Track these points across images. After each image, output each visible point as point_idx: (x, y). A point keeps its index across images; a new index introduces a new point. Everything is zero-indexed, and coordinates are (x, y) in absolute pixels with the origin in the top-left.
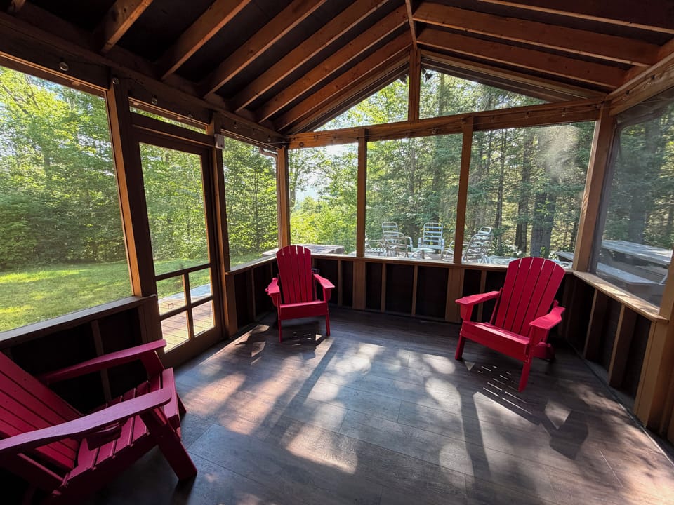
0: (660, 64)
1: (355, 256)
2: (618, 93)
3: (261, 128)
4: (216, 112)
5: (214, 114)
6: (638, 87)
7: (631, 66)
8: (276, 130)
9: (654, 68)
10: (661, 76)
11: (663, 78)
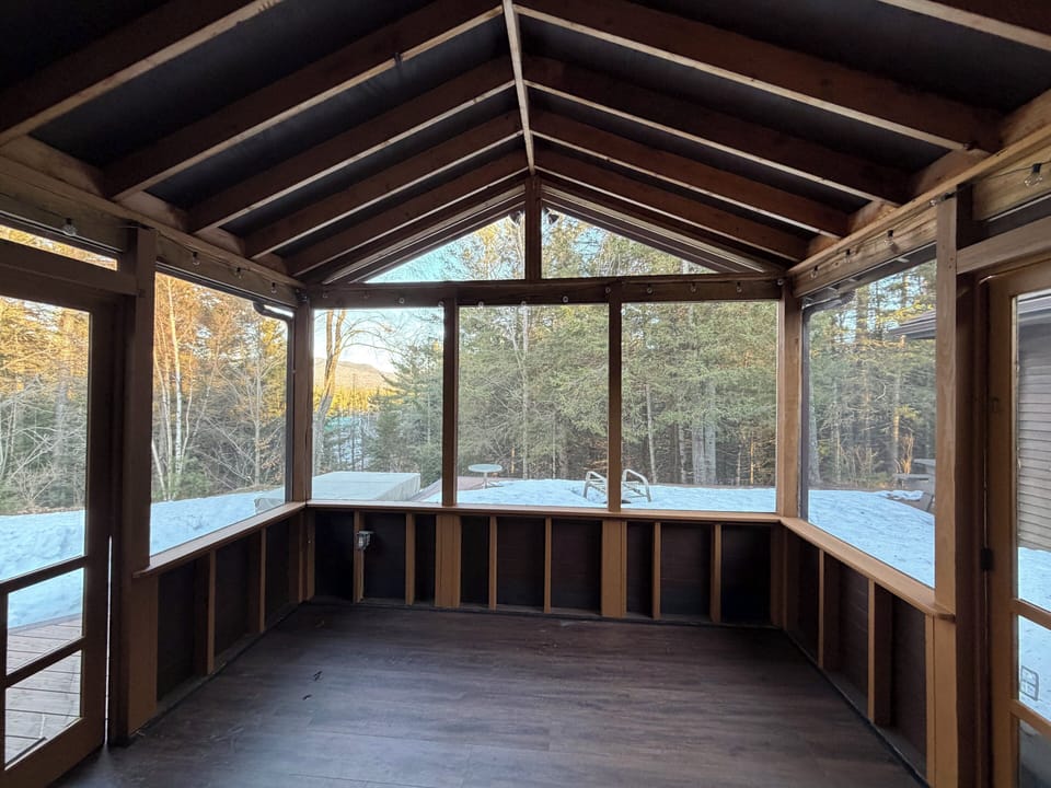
0: (854, 236)
1: (440, 506)
2: (802, 268)
3: (256, 268)
4: (145, 227)
5: (141, 231)
6: (828, 263)
7: (818, 234)
8: (290, 276)
9: (847, 240)
10: (857, 252)
11: (860, 255)
